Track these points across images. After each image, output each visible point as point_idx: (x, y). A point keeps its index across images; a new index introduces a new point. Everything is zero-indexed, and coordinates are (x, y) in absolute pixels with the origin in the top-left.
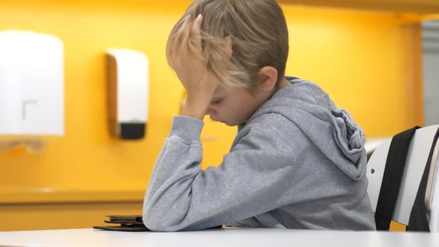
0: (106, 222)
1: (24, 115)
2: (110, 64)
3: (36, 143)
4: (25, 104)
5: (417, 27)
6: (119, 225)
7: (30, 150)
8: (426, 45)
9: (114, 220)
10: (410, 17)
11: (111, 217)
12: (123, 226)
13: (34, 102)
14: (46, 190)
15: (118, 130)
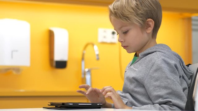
0: (48, 105)
1: (12, 57)
2: (51, 35)
3: (17, 69)
4: (12, 52)
5: (190, 19)
6: (55, 107)
7: (14, 73)
8: (194, 27)
9: (52, 104)
10: (187, 15)
11: (51, 103)
12: (56, 107)
13: (17, 51)
14: (22, 90)
15: (54, 64)
